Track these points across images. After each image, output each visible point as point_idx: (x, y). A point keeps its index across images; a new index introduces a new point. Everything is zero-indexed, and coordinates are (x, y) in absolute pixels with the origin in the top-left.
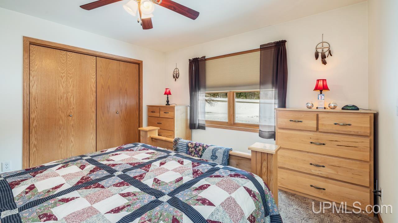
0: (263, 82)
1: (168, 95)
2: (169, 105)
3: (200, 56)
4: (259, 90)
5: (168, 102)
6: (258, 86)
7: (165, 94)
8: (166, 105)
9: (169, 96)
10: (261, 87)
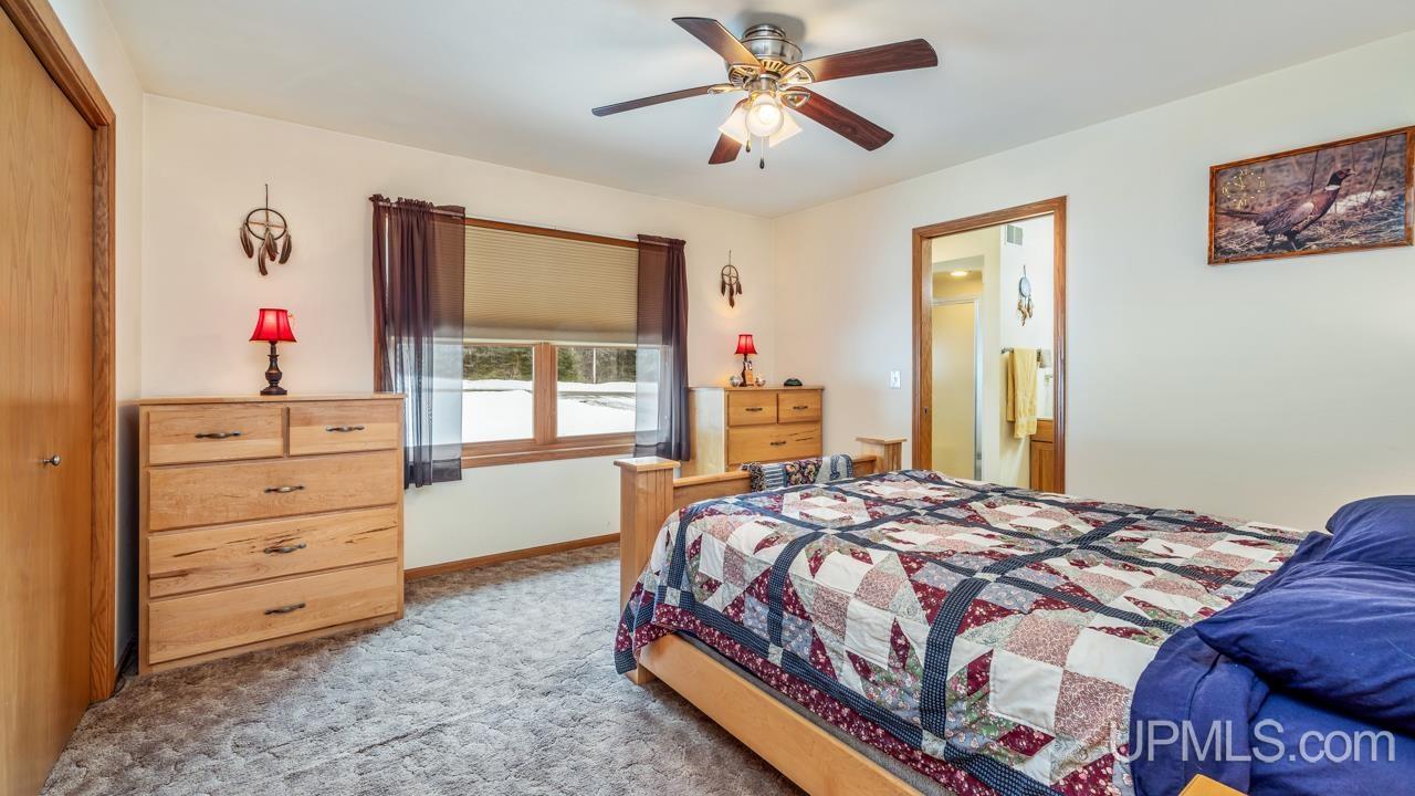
0: (641, 329)
1: (273, 343)
2: (284, 393)
3: (438, 197)
4: (635, 345)
5: (273, 377)
6: (633, 335)
7: (259, 334)
8: (264, 393)
9: (281, 346)
10: (640, 338)
